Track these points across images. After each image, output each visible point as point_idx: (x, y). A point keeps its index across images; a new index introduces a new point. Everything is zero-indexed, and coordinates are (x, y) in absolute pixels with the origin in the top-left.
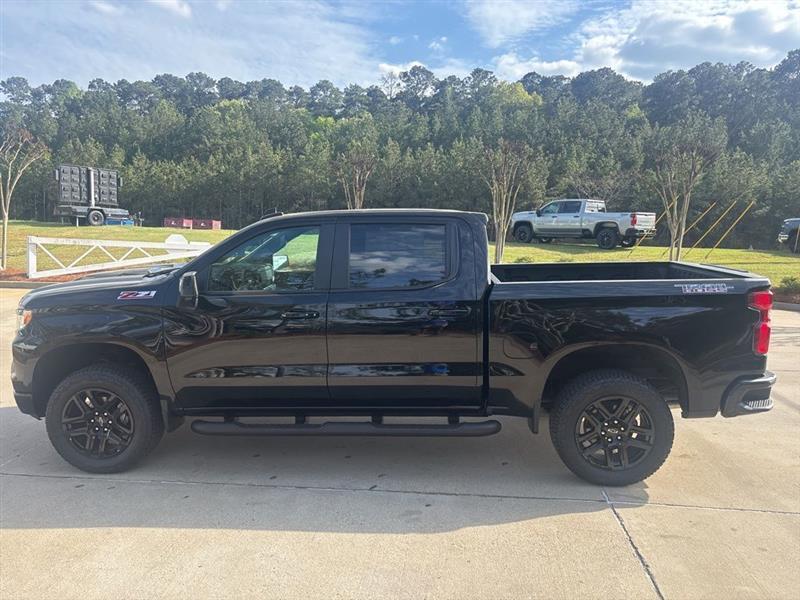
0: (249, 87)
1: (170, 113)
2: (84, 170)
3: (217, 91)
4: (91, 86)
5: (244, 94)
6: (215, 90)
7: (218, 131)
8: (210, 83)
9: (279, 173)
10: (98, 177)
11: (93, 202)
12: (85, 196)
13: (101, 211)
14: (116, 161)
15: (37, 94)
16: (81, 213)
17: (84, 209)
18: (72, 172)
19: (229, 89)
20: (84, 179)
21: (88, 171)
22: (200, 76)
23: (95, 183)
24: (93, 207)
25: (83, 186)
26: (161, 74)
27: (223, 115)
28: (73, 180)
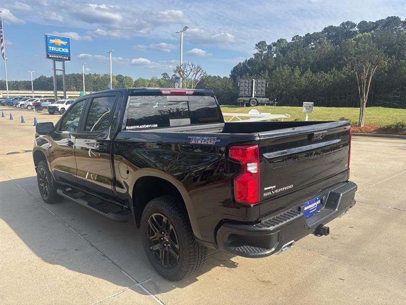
0: (377, 23)
1: (328, 46)
2: (250, 81)
3: (357, 29)
4: (293, 39)
5: (373, 28)
6: (356, 29)
7: (353, 52)
8: (353, 25)
9: (386, 72)
10: (256, 84)
11: (253, 95)
12: (250, 93)
13: (256, 99)
14: (296, 74)
15: (270, 47)
16: (247, 101)
17: (248, 99)
18: (245, 82)
19: (364, 26)
20: (250, 85)
21: (253, 81)
22: (348, 23)
23: (255, 86)
24: (253, 97)
25: (250, 88)
26: (327, 26)
27: (357, 42)
28: (245, 86)
